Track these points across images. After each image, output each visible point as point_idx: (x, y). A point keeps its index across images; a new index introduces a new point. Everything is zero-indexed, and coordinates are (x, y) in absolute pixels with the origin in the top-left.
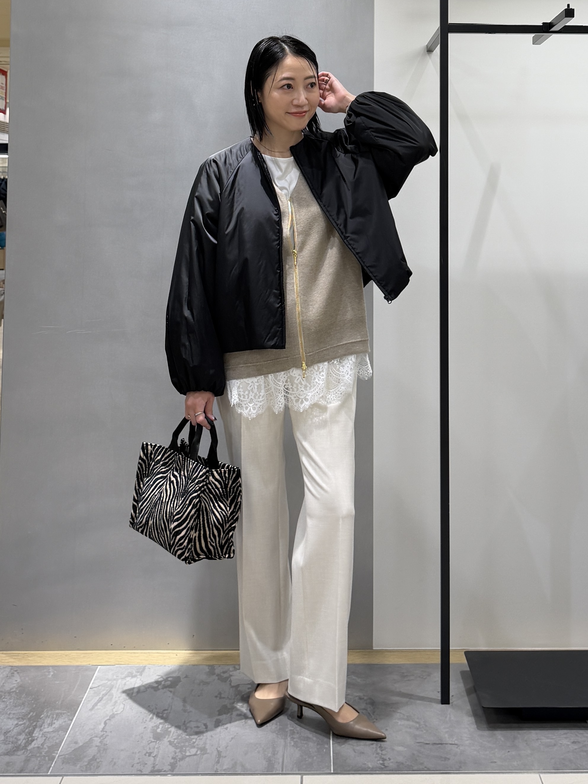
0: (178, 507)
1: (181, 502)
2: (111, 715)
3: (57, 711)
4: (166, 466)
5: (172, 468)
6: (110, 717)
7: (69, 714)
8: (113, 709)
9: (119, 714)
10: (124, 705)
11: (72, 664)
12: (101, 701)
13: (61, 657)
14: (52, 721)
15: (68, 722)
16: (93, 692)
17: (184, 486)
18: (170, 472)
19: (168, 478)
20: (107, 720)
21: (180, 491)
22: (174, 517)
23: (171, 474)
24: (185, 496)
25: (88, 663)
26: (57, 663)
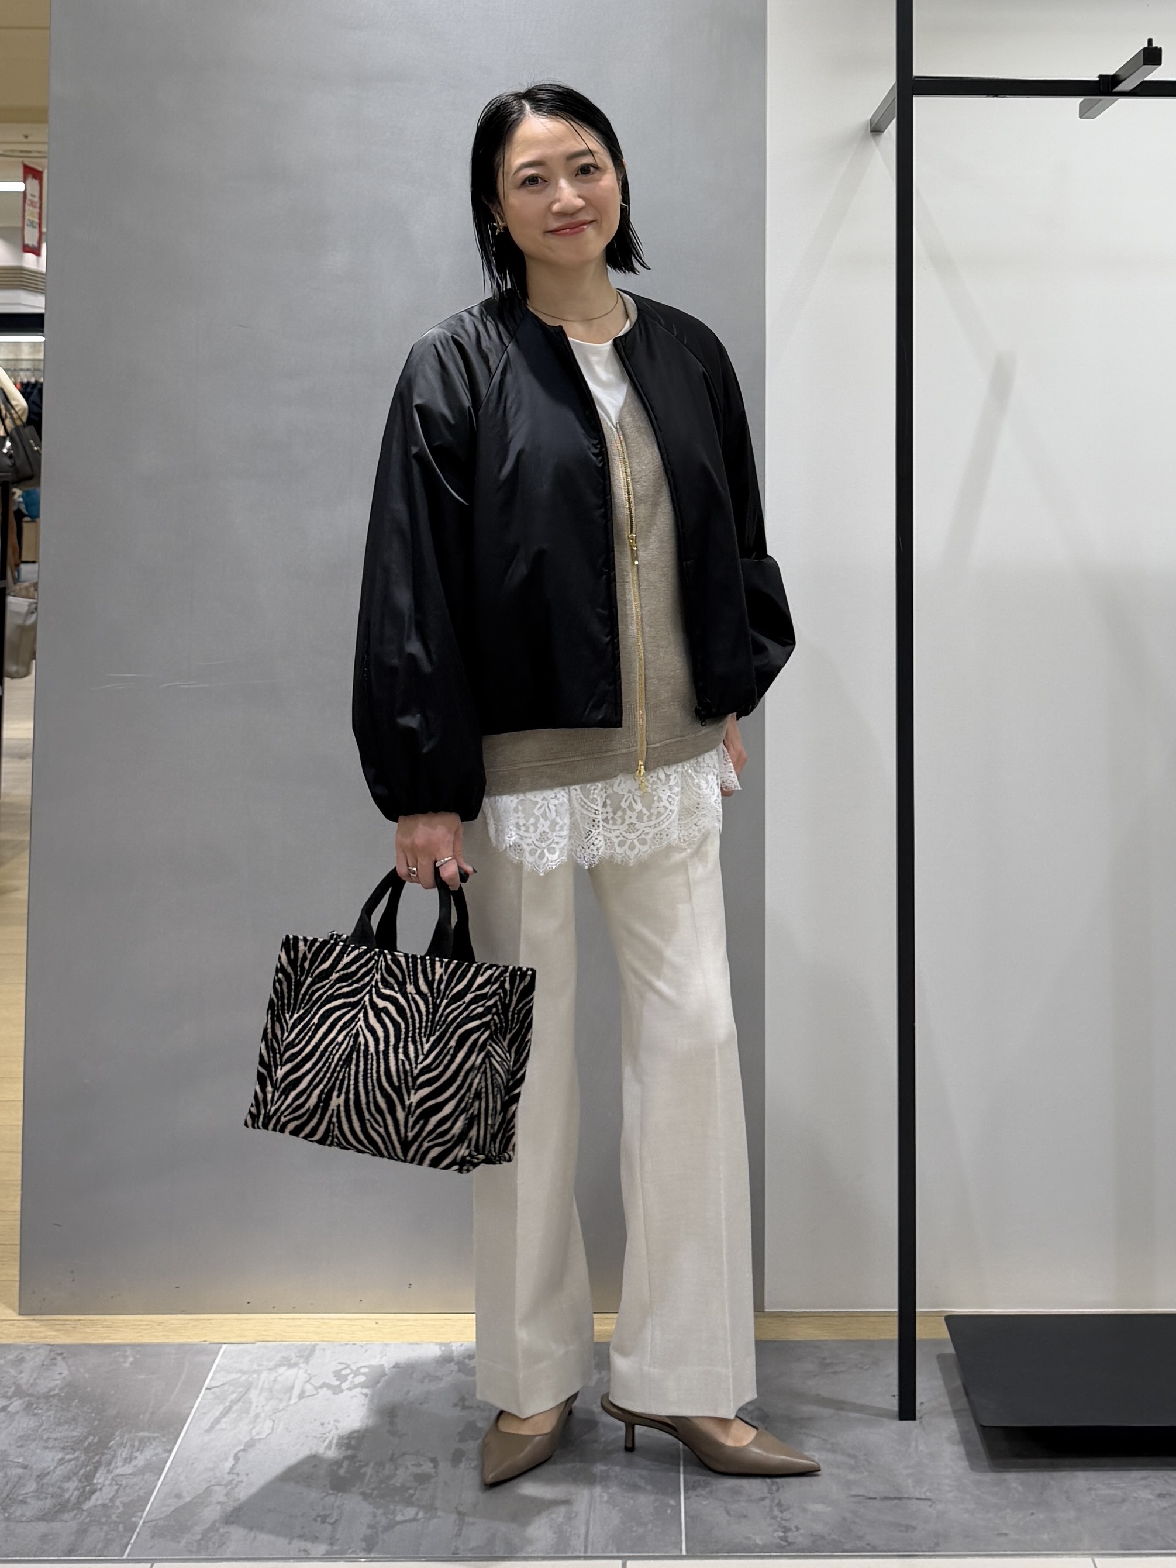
0: (421, 1057)
1: (427, 1047)
2: (248, 1442)
3: (141, 1434)
4: (350, 981)
5: (373, 983)
6: (245, 1446)
7: (165, 1439)
8: (251, 1429)
9: (264, 1439)
10: (274, 1421)
11: (169, 1341)
12: (227, 1412)
13: (149, 1327)
14: (132, 1452)
15: (164, 1455)
16: (212, 1396)
17: (424, 1013)
18: (370, 992)
19: (367, 1003)
20: (239, 1451)
21: (417, 1025)
22: (415, 1079)
23: (374, 996)
24: (437, 1034)
25: (201, 1340)
26: (140, 1338)
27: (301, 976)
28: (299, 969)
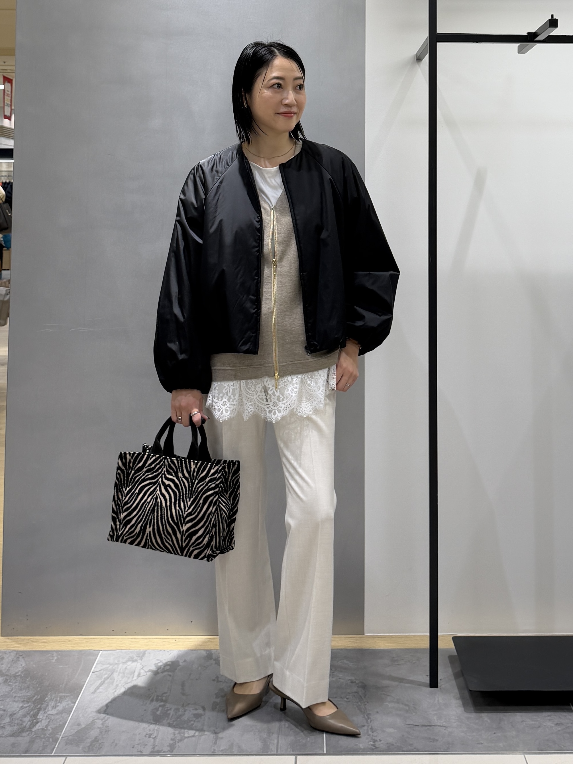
0: (187, 508)
1: (189, 503)
2: (113, 697)
3: (60, 694)
4: (152, 472)
5: (163, 472)
6: (111, 700)
7: (72, 697)
8: (114, 692)
9: (120, 696)
11: (74, 649)
12: (102, 684)
13: (64, 642)
14: (56, 703)
15: (72, 705)
16: (95, 676)
17: (187, 487)
18: (161, 477)
19: (161, 482)
20: (109, 702)
21: (184, 493)
22: (184, 519)
23: (164, 479)
24: (194, 497)
25: (90, 648)
26: (60, 648)
27: (129, 470)
28: (128, 467)
